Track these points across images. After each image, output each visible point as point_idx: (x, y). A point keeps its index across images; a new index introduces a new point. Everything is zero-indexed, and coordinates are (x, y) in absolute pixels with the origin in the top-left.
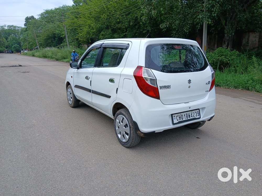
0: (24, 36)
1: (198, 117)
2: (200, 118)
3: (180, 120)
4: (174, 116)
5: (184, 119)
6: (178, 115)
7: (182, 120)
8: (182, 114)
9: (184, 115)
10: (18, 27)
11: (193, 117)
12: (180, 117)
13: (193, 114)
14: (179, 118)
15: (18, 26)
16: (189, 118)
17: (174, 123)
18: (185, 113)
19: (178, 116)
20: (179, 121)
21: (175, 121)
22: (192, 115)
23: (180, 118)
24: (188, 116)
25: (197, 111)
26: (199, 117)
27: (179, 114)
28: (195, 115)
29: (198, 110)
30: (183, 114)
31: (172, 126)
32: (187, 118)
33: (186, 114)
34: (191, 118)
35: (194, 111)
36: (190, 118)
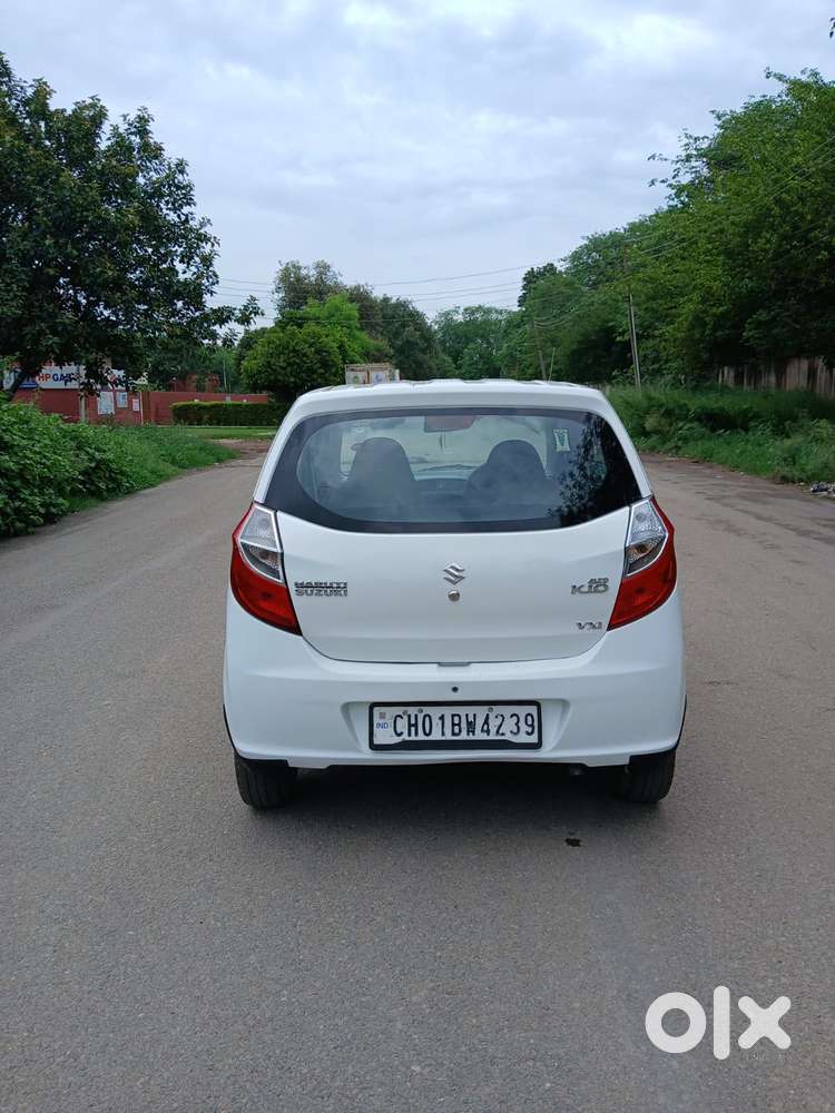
0: (512, 344)
1: (523, 738)
2: (537, 746)
3: (413, 738)
4: (382, 716)
5: (436, 736)
6: (405, 713)
7: (421, 737)
8: (427, 710)
9: (442, 718)
10: (496, 311)
11: (493, 730)
12: (413, 722)
13: (494, 723)
14: (410, 725)
15: (498, 306)
16: (464, 736)
17: (376, 742)
18: (448, 711)
19: (406, 718)
20: (405, 737)
21: (384, 736)
22: (486, 722)
23: (416, 725)
24: (464, 725)
25: (522, 711)
26: (534, 739)
27: (412, 711)
28: (509, 725)
29: (535, 708)
30: (435, 712)
31: (363, 755)
32: (454, 734)
33: (453, 716)
34: (479, 736)
35: (507, 711)
36: (471, 737)
